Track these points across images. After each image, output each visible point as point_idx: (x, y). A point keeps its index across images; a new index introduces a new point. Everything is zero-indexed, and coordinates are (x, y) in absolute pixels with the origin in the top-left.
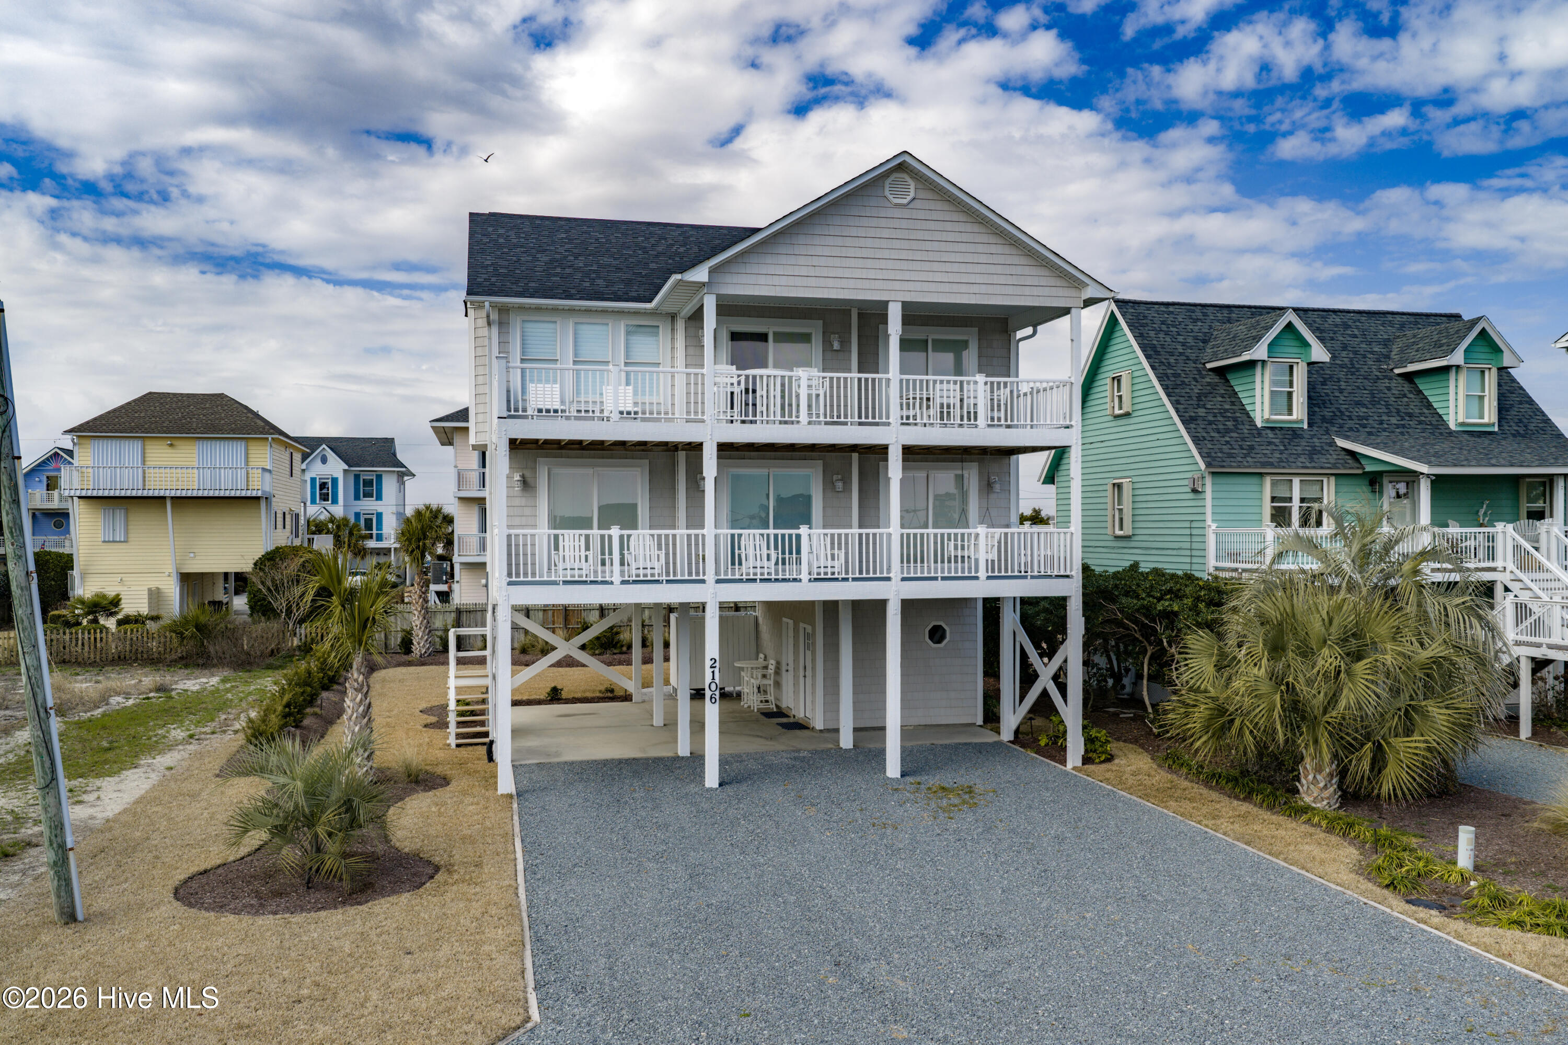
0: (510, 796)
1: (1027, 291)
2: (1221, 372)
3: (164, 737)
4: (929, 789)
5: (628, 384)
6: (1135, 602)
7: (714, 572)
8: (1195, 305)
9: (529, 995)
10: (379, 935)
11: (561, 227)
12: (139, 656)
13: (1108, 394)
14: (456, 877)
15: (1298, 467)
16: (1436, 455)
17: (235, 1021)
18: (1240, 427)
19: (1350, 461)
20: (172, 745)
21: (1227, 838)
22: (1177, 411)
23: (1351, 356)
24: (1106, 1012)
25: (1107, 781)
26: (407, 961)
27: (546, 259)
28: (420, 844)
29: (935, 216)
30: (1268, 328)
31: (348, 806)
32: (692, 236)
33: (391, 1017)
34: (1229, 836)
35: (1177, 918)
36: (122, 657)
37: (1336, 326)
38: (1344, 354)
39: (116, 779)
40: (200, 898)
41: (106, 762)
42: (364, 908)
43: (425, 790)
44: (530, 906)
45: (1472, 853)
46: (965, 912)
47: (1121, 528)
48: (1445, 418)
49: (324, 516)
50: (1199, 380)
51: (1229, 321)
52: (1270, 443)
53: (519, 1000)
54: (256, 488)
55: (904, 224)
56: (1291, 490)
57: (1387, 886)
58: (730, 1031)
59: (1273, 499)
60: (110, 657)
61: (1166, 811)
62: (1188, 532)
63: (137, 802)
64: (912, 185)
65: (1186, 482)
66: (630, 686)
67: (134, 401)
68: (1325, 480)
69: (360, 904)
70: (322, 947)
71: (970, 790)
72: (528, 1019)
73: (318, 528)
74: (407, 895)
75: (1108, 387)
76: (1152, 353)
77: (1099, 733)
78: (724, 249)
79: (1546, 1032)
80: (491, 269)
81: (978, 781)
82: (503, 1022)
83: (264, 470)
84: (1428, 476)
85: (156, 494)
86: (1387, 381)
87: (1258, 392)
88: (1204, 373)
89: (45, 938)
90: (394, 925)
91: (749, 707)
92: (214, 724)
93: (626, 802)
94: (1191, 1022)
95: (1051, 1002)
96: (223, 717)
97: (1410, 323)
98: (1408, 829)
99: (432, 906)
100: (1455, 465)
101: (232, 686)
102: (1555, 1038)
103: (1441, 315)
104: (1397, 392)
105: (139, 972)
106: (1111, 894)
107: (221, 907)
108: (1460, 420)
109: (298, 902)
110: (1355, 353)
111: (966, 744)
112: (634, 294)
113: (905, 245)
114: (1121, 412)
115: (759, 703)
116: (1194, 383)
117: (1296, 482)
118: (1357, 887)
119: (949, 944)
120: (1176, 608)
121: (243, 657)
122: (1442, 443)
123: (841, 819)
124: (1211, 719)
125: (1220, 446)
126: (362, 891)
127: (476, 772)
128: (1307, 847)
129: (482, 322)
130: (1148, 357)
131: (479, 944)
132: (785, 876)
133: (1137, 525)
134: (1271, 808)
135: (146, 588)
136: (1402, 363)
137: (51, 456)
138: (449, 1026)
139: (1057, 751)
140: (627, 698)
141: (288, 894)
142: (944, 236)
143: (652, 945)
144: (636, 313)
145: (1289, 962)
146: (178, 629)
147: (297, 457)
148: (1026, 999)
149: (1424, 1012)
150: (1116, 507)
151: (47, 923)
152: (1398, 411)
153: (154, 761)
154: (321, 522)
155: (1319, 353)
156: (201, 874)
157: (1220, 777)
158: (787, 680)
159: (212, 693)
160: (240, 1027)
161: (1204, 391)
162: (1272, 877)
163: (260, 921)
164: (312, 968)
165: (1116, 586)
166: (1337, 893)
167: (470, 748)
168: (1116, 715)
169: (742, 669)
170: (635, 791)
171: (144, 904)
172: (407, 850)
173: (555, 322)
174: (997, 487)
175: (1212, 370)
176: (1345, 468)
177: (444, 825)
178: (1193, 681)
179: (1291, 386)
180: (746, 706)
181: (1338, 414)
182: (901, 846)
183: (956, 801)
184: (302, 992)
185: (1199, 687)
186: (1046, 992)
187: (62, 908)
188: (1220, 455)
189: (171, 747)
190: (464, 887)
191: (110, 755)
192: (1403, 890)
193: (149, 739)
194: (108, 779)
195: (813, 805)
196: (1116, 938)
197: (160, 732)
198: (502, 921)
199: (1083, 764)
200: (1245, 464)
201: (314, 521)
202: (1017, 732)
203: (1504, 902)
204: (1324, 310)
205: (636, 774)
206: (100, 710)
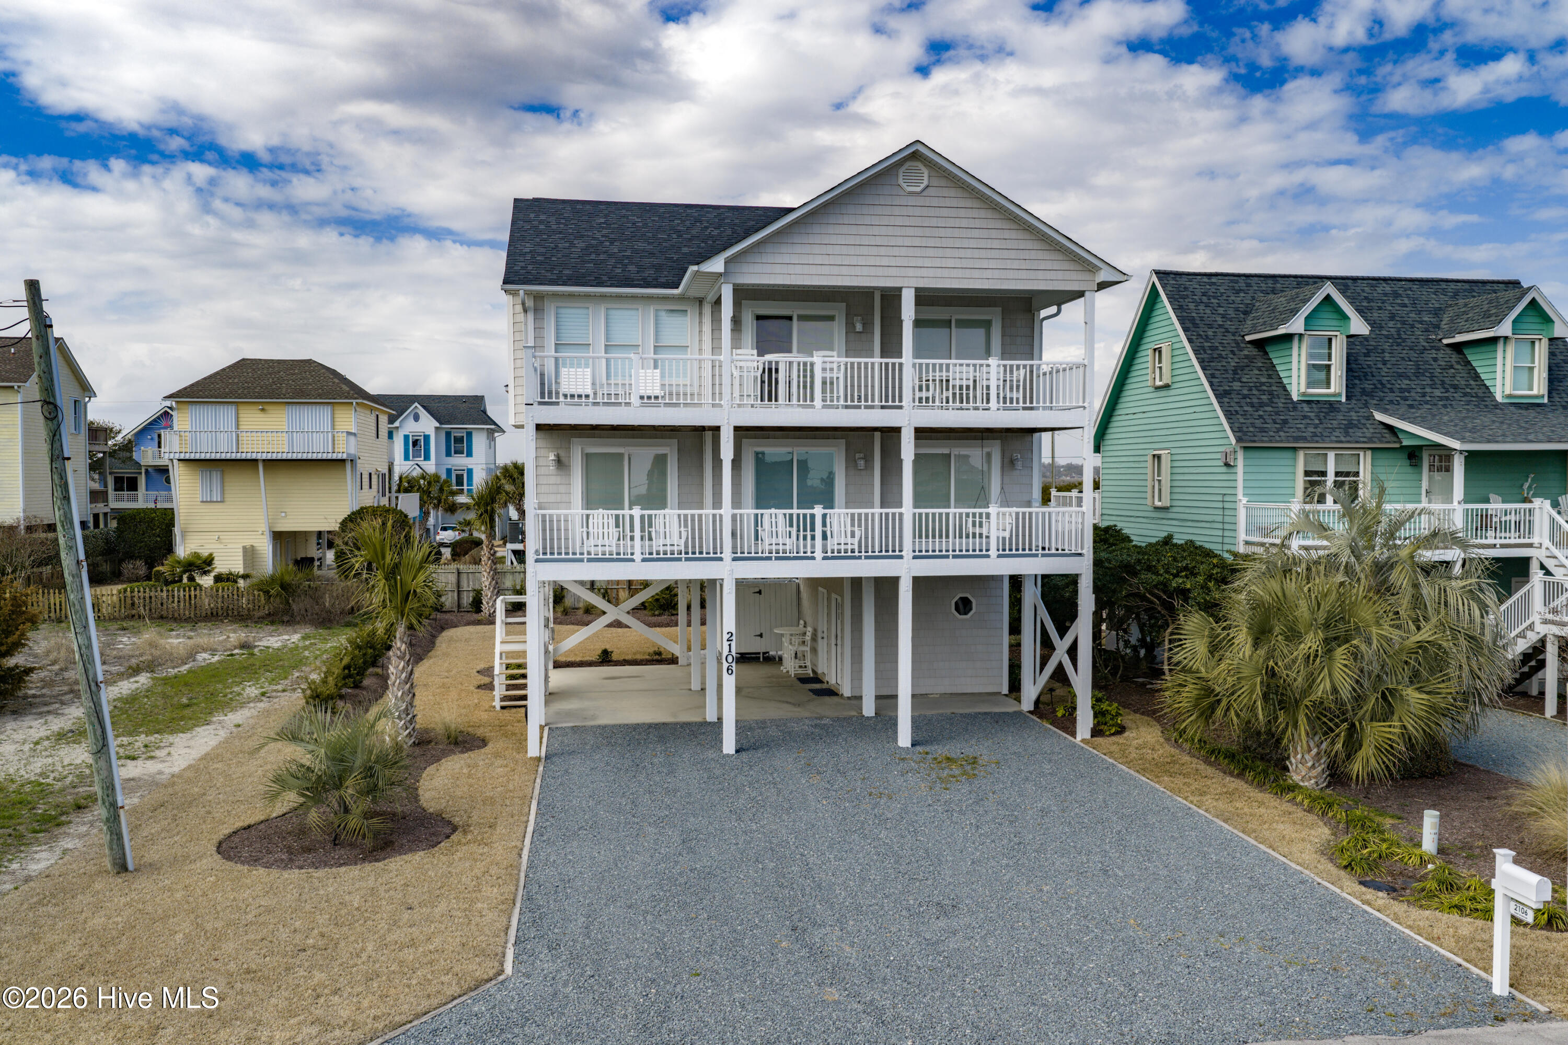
0: (539, 759)
1: (1040, 275)
2: (1260, 344)
3: (239, 694)
4: (935, 759)
5: (656, 367)
6: (1154, 577)
7: (730, 550)
8: (1239, 275)
9: (507, 950)
10: (387, 891)
11: (601, 211)
12: (230, 613)
13: (1149, 365)
14: (469, 837)
15: (1332, 442)
16: (1473, 430)
17: (245, 966)
18: (1275, 400)
19: (1387, 435)
20: (244, 703)
21: (1207, 815)
22: (1211, 384)
23: (1399, 326)
24: (1030, 982)
25: (1110, 754)
26: (406, 916)
27: (583, 245)
28: (444, 805)
29: (948, 203)
30: (1305, 301)
31: (369, 772)
32: (727, 218)
33: (380, 967)
34: (1210, 813)
35: (1130, 893)
36: (215, 613)
37: (1385, 294)
38: (1391, 324)
39: (188, 735)
40: (239, 852)
41: (182, 718)
42: (380, 865)
43: (462, 752)
44: (530, 867)
45: (1436, 837)
46: (929, 882)
47: (1160, 500)
48: (1492, 389)
49: (416, 473)
50: (1237, 353)
51: (1274, 291)
52: (1305, 417)
53: (497, 955)
54: (341, 450)
55: (918, 211)
56: (1326, 464)
57: (1346, 867)
58: (678, 989)
59: (1307, 473)
60: (204, 614)
61: (1157, 786)
62: (1220, 505)
63: (203, 758)
64: (926, 173)
65: (1218, 456)
66: (675, 649)
67: (229, 367)
68: (1362, 454)
69: (377, 860)
70: (335, 901)
71: (974, 761)
72: (502, 971)
73: (408, 485)
74: (421, 853)
75: (1150, 358)
76: (1190, 325)
77: (1110, 706)
78: (757, 230)
79: (1444, 1015)
80: (528, 257)
81: (985, 752)
82: (478, 974)
83: (349, 433)
84: (1461, 452)
85: (249, 456)
86: (1434, 351)
87: (1294, 365)
88: (1243, 345)
89: (98, 886)
90: (402, 882)
91: (788, 672)
92: (286, 682)
93: (644, 767)
94: (1105, 994)
95: (981, 971)
96: (297, 674)
97: (1465, 290)
98: (1389, 809)
99: (440, 865)
100: (1489, 441)
101: (311, 644)
102: (1452, 1020)
103: (1498, 282)
104: (1443, 363)
105: (171, 920)
106: (1074, 868)
107: (256, 861)
108: (1507, 392)
109: (324, 858)
110: (1404, 323)
111: (986, 713)
112: (663, 280)
113: (919, 232)
114: (1161, 383)
115: (797, 668)
116: (1231, 356)
117: (1331, 456)
118: (1316, 867)
119: (904, 913)
120: (1188, 586)
121: (324, 615)
122: (1485, 416)
123: (841, 788)
124: (1199, 699)
125: (1253, 421)
126: (382, 849)
127: (514, 734)
128: (1281, 826)
129: (519, 308)
130: (1185, 330)
131: (473, 902)
132: (771, 843)
133: (1176, 497)
134: (1260, 786)
135: (240, 546)
136: (1451, 333)
137: (161, 415)
138: (429, 977)
139: (1068, 724)
140: (673, 661)
141: (315, 850)
142: (957, 223)
143: (630, 907)
144: (665, 298)
145: (1222, 939)
146: (264, 587)
147: (384, 419)
148: (958, 967)
149: (1333, 991)
150: (1156, 478)
151: (102, 872)
152: (1443, 383)
153: (225, 718)
154: (413, 478)
155: (1358, 326)
156: (245, 829)
157: (1219, 753)
158: (822, 645)
159: (291, 650)
160: (248, 971)
161: (1241, 364)
162: (1238, 855)
163: (286, 874)
164: (322, 919)
165: (1139, 561)
166: (1296, 872)
167: (514, 710)
168: (1143, 685)
169: (782, 635)
170: (656, 755)
171: (189, 856)
172: (431, 810)
173: (588, 308)
174: (1019, 465)
175: (1250, 342)
176: (1381, 442)
177: (471, 786)
178: (1186, 661)
179: (1330, 359)
180: (785, 671)
181: (1379, 386)
182: (889, 816)
183: (957, 772)
184: (308, 942)
185: (1191, 668)
186: (980, 960)
187: (114, 859)
188: (1251, 429)
189: (243, 705)
190: (474, 847)
191: (187, 712)
192: (1359, 871)
193: (225, 696)
194: (181, 735)
195: (819, 773)
196: (1065, 912)
197: (236, 689)
198: (500, 880)
199: (1092, 736)
200: (1278, 438)
201: (407, 477)
202: (1037, 702)
203: (1452, 886)
204: (1374, 279)
205: (662, 739)
206: (187, 667)
